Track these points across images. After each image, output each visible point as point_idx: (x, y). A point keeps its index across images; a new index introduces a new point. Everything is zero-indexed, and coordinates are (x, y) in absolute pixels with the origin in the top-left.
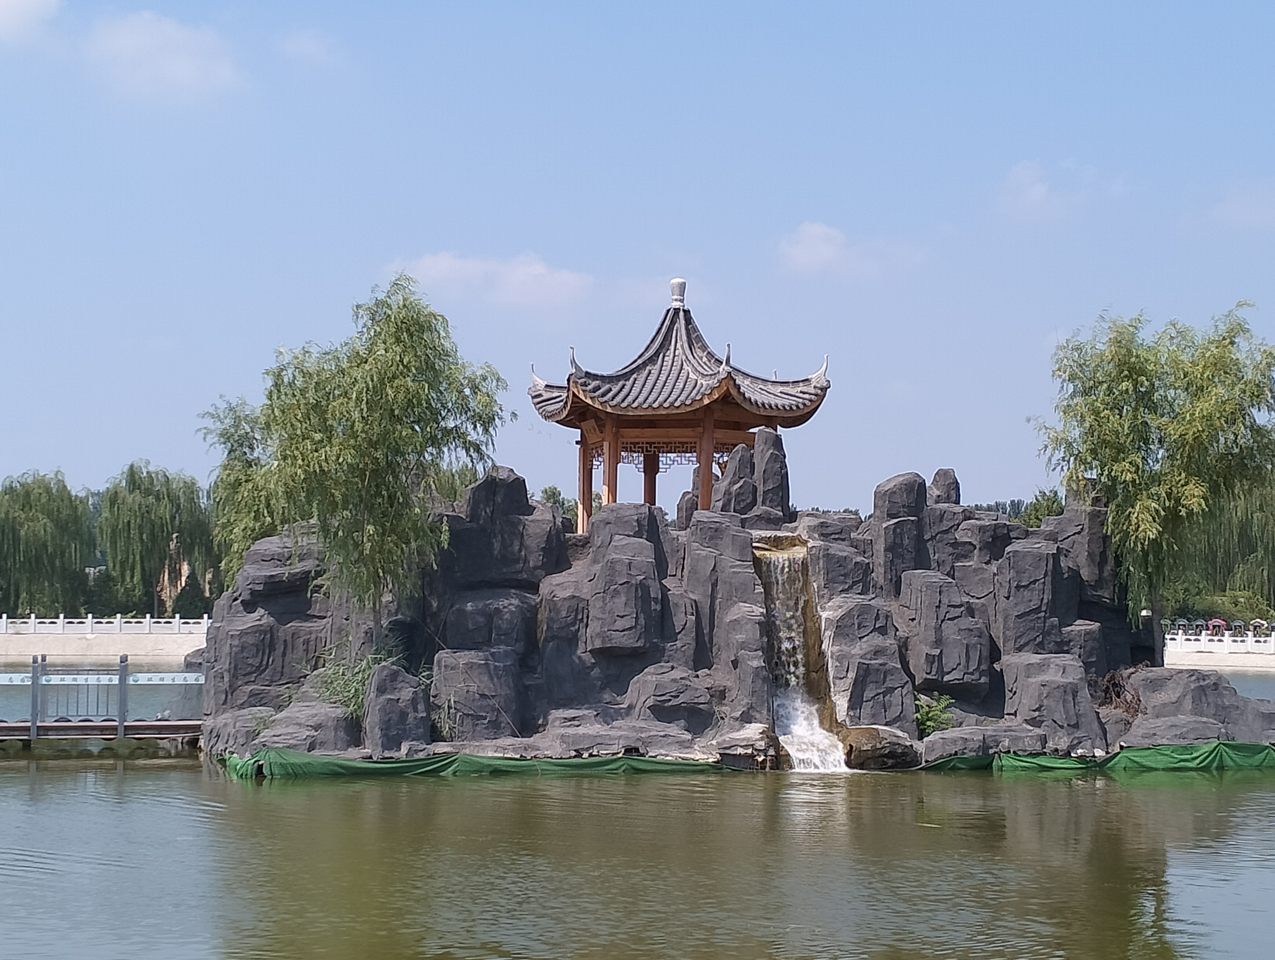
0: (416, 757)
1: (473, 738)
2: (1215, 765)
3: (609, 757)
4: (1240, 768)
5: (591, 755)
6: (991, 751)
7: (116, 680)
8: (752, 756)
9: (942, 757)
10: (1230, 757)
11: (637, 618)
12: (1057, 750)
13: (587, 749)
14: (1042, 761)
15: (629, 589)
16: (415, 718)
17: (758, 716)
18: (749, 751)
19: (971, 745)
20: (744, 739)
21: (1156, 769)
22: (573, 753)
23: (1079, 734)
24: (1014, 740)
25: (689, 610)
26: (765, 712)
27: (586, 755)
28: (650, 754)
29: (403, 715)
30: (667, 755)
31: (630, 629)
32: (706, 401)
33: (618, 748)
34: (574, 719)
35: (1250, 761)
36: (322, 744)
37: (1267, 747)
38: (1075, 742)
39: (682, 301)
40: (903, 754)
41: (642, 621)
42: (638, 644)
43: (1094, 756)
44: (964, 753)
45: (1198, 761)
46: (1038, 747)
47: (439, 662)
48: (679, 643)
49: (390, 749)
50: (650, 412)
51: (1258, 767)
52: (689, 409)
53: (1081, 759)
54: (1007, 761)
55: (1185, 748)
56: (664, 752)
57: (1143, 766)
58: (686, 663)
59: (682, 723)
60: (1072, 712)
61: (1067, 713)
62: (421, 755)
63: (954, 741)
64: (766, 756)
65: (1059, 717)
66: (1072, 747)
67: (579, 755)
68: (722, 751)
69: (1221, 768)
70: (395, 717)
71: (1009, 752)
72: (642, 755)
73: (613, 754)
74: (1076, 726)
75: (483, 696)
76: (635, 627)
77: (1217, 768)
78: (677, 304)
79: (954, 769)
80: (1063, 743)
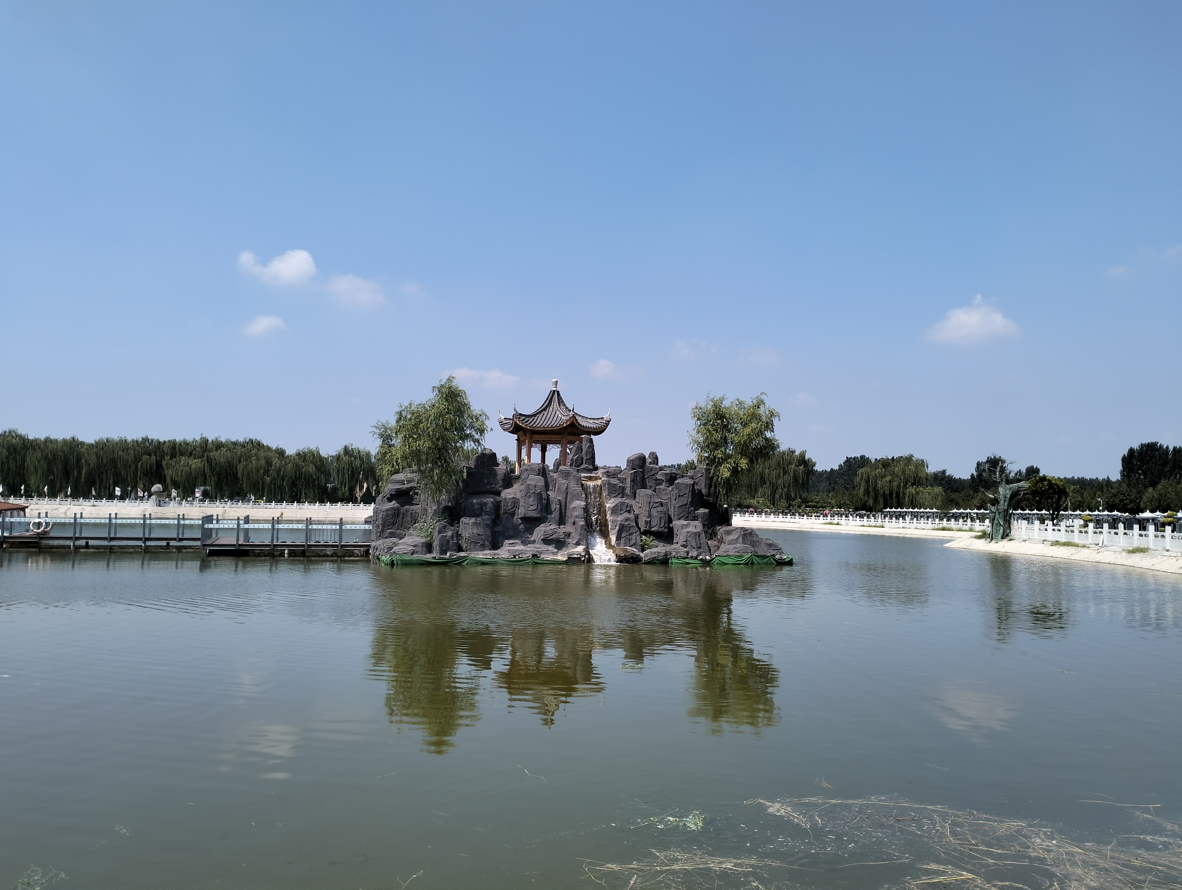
0: (453, 557)
1: (475, 551)
2: (750, 562)
3: (526, 558)
4: (759, 564)
5: (519, 557)
6: (668, 557)
7: (338, 527)
8: (580, 558)
9: (650, 559)
10: (756, 560)
11: (537, 506)
12: (692, 556)
13: (518, 555)
14: (687, 561)
15: (534, 495)
16: (453, 543)
17: (582, 543)
18: (579, 556)
19: (661, 554)
20: (577, 552)
21: (729, 564)
22: (512, 557)
23: (700, 551)
24: (677, 552)
25: (557, 503)
26: (585, 542)
27: (517, 557)
28: (542, 557)
29: (448, 542)
30: (548, 558)
31: (535, 510)
32: (565, 425)
33: (529, 555)
34: (513, 544)
35: (763, 561)
36: (417, 552)
37: (769, 556)
38: (699, 553)
39: (556, 387)
40: (636, 557)
41: (539, 507)
42: (538, 516)
43: (706, 559)
44: (658, 558)
45: (744, 561)
46: (686, 555)
47: (462, 522)
48: (553, 516)
49: (443, 554)
50: (544, 429)
51: (766, 564)
52: (558, 428)
53: (701, 560)
54: (674, 560)
55: (739, 556)
56: (547, 556)
57: (724, 563)
58: (556, 523)
59: (554, 545)
60: (698, 543)
61: (696, 543)
62: (455, 557)
63: (655, 553)
64: (585, 558)
65: (694, 544)
66: (698, 555)
67: (515, 557)
68: (568, 556)
69: (752, 564)
70: (445, 543)
71: (675, 557)
72: (539, 557)
73: (528, 557)
74: (700, 548)
75: (479, 535)
76: (537, 509)
77: (751, 564)
78: (554, 389)
79: (655, 563)
80: (694, 553)
